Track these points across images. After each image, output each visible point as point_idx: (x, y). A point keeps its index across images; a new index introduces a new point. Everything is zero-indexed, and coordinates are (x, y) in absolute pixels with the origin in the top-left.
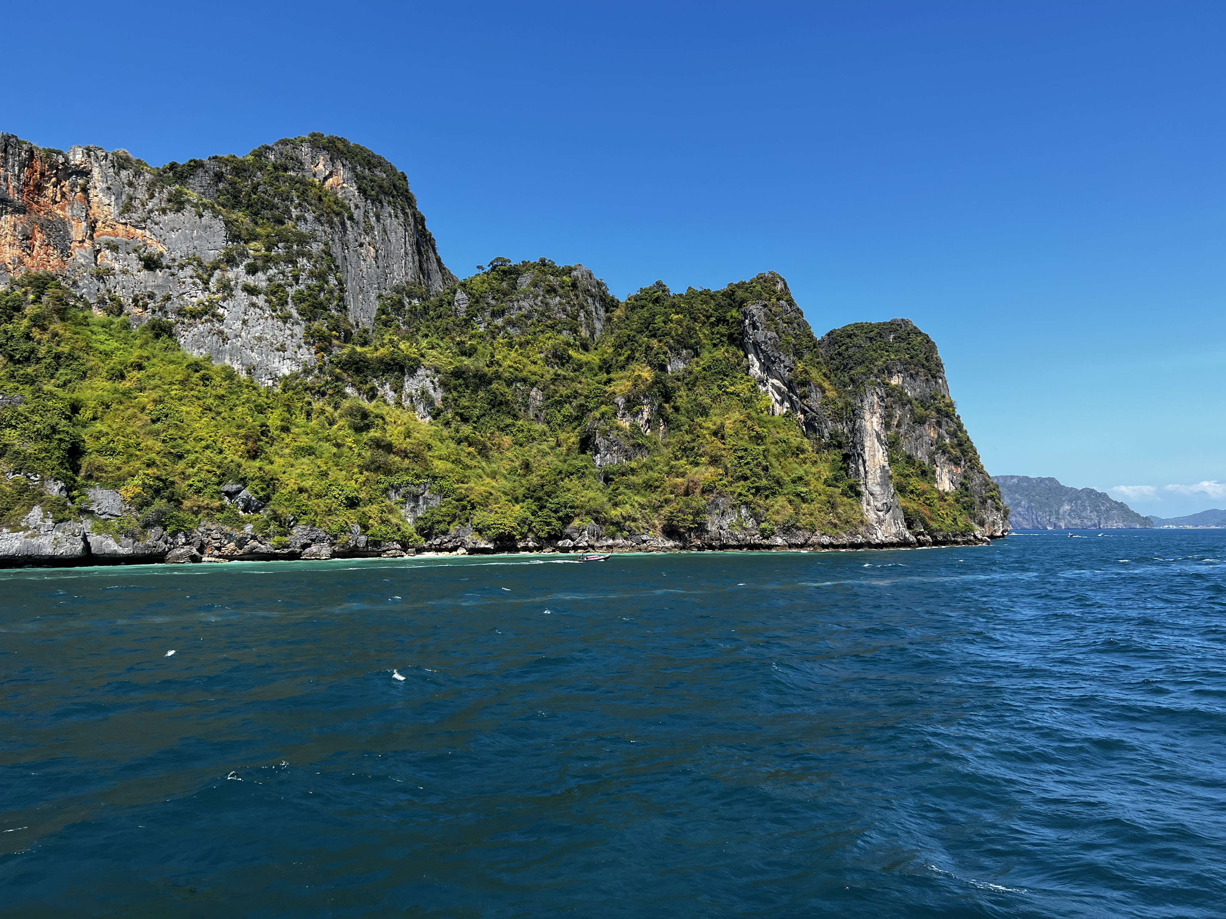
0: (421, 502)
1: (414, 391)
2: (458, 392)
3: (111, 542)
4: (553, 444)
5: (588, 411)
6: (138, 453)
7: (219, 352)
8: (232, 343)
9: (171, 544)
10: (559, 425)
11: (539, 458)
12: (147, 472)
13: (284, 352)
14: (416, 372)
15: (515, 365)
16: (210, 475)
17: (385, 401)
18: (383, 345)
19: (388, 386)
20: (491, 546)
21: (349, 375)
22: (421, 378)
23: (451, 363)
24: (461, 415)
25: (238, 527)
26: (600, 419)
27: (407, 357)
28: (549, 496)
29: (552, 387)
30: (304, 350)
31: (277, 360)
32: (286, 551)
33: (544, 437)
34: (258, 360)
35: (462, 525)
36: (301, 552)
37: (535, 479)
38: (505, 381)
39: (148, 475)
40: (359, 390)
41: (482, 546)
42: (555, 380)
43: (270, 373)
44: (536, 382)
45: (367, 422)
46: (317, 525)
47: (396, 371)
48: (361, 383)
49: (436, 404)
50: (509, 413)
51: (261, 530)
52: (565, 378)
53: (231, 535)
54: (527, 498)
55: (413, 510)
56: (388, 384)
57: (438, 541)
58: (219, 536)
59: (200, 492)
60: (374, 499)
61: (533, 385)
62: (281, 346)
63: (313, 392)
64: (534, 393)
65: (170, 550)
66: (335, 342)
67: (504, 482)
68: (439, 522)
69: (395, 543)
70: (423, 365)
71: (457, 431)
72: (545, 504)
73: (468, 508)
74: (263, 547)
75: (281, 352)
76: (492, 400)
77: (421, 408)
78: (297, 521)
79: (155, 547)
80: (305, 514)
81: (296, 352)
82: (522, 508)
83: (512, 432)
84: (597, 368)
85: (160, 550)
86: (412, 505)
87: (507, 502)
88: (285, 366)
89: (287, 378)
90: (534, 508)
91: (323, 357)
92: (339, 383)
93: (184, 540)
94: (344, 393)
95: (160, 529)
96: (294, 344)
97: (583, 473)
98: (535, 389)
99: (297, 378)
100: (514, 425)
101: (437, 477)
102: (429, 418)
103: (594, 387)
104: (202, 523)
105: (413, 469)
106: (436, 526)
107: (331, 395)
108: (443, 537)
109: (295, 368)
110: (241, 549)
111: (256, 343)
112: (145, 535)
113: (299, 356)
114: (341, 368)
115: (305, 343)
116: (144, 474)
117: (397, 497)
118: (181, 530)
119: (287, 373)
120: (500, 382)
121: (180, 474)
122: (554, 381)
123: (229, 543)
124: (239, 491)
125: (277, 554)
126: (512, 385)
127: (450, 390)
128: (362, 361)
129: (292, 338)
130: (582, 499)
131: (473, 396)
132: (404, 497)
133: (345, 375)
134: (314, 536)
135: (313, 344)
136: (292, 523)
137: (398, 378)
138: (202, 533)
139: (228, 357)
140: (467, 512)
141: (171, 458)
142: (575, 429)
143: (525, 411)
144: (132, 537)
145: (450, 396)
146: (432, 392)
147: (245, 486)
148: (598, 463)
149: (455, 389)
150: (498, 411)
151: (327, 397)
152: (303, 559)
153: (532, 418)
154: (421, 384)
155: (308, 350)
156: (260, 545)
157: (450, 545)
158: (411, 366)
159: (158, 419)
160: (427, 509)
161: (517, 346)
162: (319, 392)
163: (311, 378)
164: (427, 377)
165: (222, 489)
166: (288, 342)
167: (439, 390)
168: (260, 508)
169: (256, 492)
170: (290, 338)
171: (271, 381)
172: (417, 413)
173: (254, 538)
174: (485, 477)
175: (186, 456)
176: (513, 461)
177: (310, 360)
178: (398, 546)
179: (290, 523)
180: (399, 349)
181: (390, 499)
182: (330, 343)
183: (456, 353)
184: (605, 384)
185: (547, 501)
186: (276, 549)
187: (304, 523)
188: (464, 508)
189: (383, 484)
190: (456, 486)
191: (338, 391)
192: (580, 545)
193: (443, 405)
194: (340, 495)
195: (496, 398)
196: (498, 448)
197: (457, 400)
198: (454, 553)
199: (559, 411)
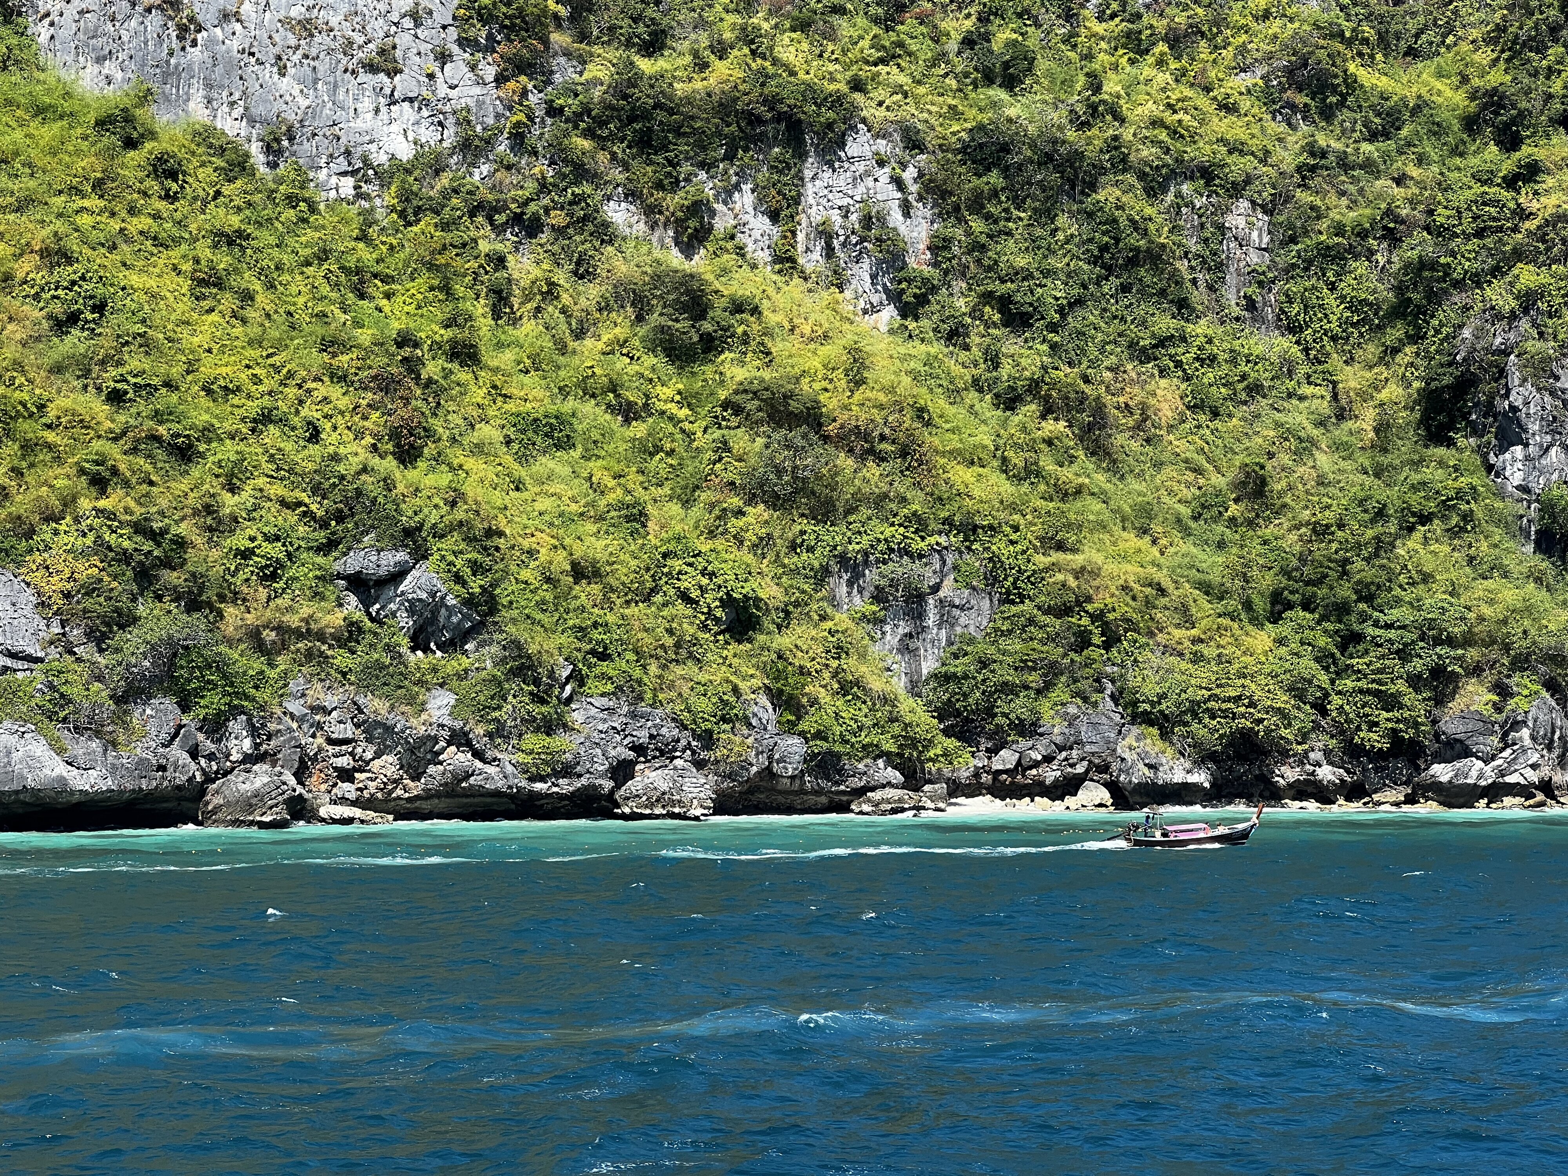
0: (931, 619)
1: (836, 217)
2: (988, 217)
3: (39, 748)
4: (1324, 407)
5: (1458, 284)
6: (51, 437)
7: (169, 74)
8: (211, 42)
9: (211, 757)
10: (1334, 339)
11: (1285, 459)
12: (102, 504)
13: (393, 72)
14: (842, 145)
15: (1170, 118)
16: (292, 518)
17: (740, 251)
18: (721, 50)
19: (745, 199)
20: (1201, 778)
21: (614, 156)
22: (861, 167)
23: (954, 113)
24: (1004, 303)
25: (411, 700)
26: (1513, 316)
27: (810, 92)
28: (1369, 599)
29: (1303, 197)
30: (456, 70)
31: (366, 104)
32: (565, 786)
33: (1291, 385)
34: (304, 103)
35: (1085, 700)
36: (612, 792)
37: (1293, 537)
38: (1142, 176)
39: (110, 515)
40: (650, 211)
41: (1179, 776)
42: (1313, 169)
43: (348, 153)
44: (1248, 181)
45: (707, 326)
46: (649, 695)
47: (776, 142)
48: (659, 186)
49: (912, 262)
50: (1163, 293)
51: (483, 712)
52: (1344, 164)
53: (389, 729)
54: (1290, 606)
55: (906, 647)
56: (747, 187)
57: (1006, 759)
58: (348, 730)
59: (274, 577)
60: (796, 604)
61: (1236, 190)
62: (382, 52)
63: (500, 218)
64: (1241, 222)
65: (209, 779)
66: (558, 39)
67: (1187, 547)
68: (1007, 689)
69: (881, 763)
70: (864, 121)
71: (994, 360)
72: (1356, 627)
73: (1097, 640)
74: (491, 770)
75: (382, 76)
76: (1104, 248)
77: (862, 273)
78: (582, 684)
79: (162, 768)
80: (604, 656)
81: (431, 76)
82: (1281, 642)
83: (1179, 364)
84: (1456, 126)
85: (181, 779)
86: (904, 628)
87: (1225, 621)
88: (394, 127)
89: (408, 172)
90: (1323, 641)
91: (524, 93)
92: (587, 188)
93: (247, 744)
94: (606, 225)
95: (169, 704)
96: (425, 47)
97: (1467, 517)
98: (1244, 205)
99: (437, 173)
100: (1183, 339)
101: (975, 528)
102: (889, 314)
103: (1469, 194)
104: (292, 687)
105: (903, 500)
106: (1002, 706)
107: (559, 231)
108: (1024, 744)
109: (428, 135)
110: (416, 778)
111: (293, 42)
112: (126, 726)
113: (442, 90)
114: (589, 133)
115: (462, 42)
116: (100, 512)
117: (857, 600)
118: (235, 711)
119: (405, 152)
120: (1130, 178)
121: (196, 513)
122: (1306, 172)
123: (378, 755)
124: (397, 576)
125: (539, 795)
126: (1165, 190)
127: (957, 208)
128: (657, 106)
129: (418, 23)
130: (1487, 611)
131: (1039, 232)
132: (879, 596)
133: (603, 157)
134: (643, 736)
135: (490, 47)
136: (568, 689)
137: (781, 167)
138: (301, 720)
139: (198, 95)
140: (1095, 653)
141: (160, 454)
142: (1396, 351)
143: (1211, 288)
144: (98, 734)
145: (959, 233)
146: (896, 218)
147: (421, 554)
148: (1517, 478)
149: (977, 205)
150: (1125, 289)
151: (543, 238)
152: (624, 817)
153: (1236, 311)
154: (861, 189)
155: (473, 68)
156: (478, 764)
157: (1050, 774)
158: (830, 126)
159: (73, 318)
160: (950, 643)
161: (1162, 47)
162: (517, 219)
163: (485, 169)
164: (881, 163)
165: (337, 567)
166: (404, 40)
167: (922, 212)
168: (465, 636)
169: (458, 579)
170: (408, 23)
171: (349, 181)
172: (848, 294)
173: (461, 739)
174: (1117, 530)
175: (202, 447)
176: (1198, 471)
177: (480, 104)
178: (895, 776)
179: (562, 687)
180: (775, 62)
181: (837, 606)
182: (546, 42)
183: (966, 75)
184: (1511, 182)
185: (1364, 618)
186: (532, 779)
187: (610, 687)
188: (1083, 641)
189: (811, 550)
190: (1041, 560)
191: (585, 219)
192: (1511, 779)
193: (936, 264)
194: (703, 589)
195: (1117, 240)
196: (1138, 427)
197: (983, 248)
198: (1069, 801)
199: (1332, 287)
